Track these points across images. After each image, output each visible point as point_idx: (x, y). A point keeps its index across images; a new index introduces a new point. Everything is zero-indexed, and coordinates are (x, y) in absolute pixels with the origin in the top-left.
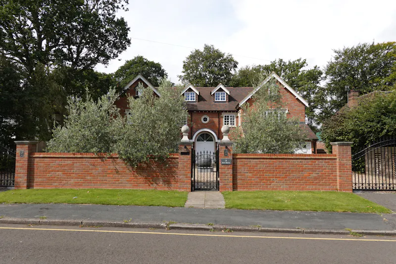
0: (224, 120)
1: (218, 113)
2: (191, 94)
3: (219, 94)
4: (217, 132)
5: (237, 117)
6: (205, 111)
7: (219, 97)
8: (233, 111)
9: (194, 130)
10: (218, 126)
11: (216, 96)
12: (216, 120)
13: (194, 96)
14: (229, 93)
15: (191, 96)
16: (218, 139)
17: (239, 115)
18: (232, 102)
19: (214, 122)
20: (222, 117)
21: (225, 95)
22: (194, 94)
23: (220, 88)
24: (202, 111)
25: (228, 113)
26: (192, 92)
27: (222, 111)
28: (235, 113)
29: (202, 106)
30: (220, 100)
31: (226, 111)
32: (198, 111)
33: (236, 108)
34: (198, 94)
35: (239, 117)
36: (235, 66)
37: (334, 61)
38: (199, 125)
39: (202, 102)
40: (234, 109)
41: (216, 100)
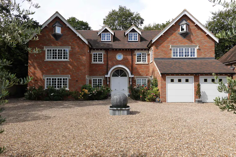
0: (136, 58)
1: (132, 51)
2: (107, 35)
3: (132, 34)
4: (131, 68)
5: (149, 55)
6: (120, 49)
7: (132, 37)
8: (145, 49)
9: (109, 66)
10: (131, 62)
11: (130, 37)
12: (129, 57)
13: (109, 37)
14: (140, 33)
15: (107, 37)
16: (132, 74)
17: (151, 52)
18: (144, 42)
19: (127, 59)
20: (135, 55)
21: (138, 36)
22: (109, 35)
23: (133, 29)
24: (116, 49)
25: (140, 51)
26: (108, 33)
27: (135, 49)
28: (147, 51)
29: (116, 45)
30: (133, 40)
31: (138, 49)
32: (113, 49)
33: (147, 46)
34: (113, 34)
35: (150, 55)
36: (142, 23)
37: (211, 20)
38: (114, 62)
39: (117, 42)
40: (145, 47)
41: (130, 39)
